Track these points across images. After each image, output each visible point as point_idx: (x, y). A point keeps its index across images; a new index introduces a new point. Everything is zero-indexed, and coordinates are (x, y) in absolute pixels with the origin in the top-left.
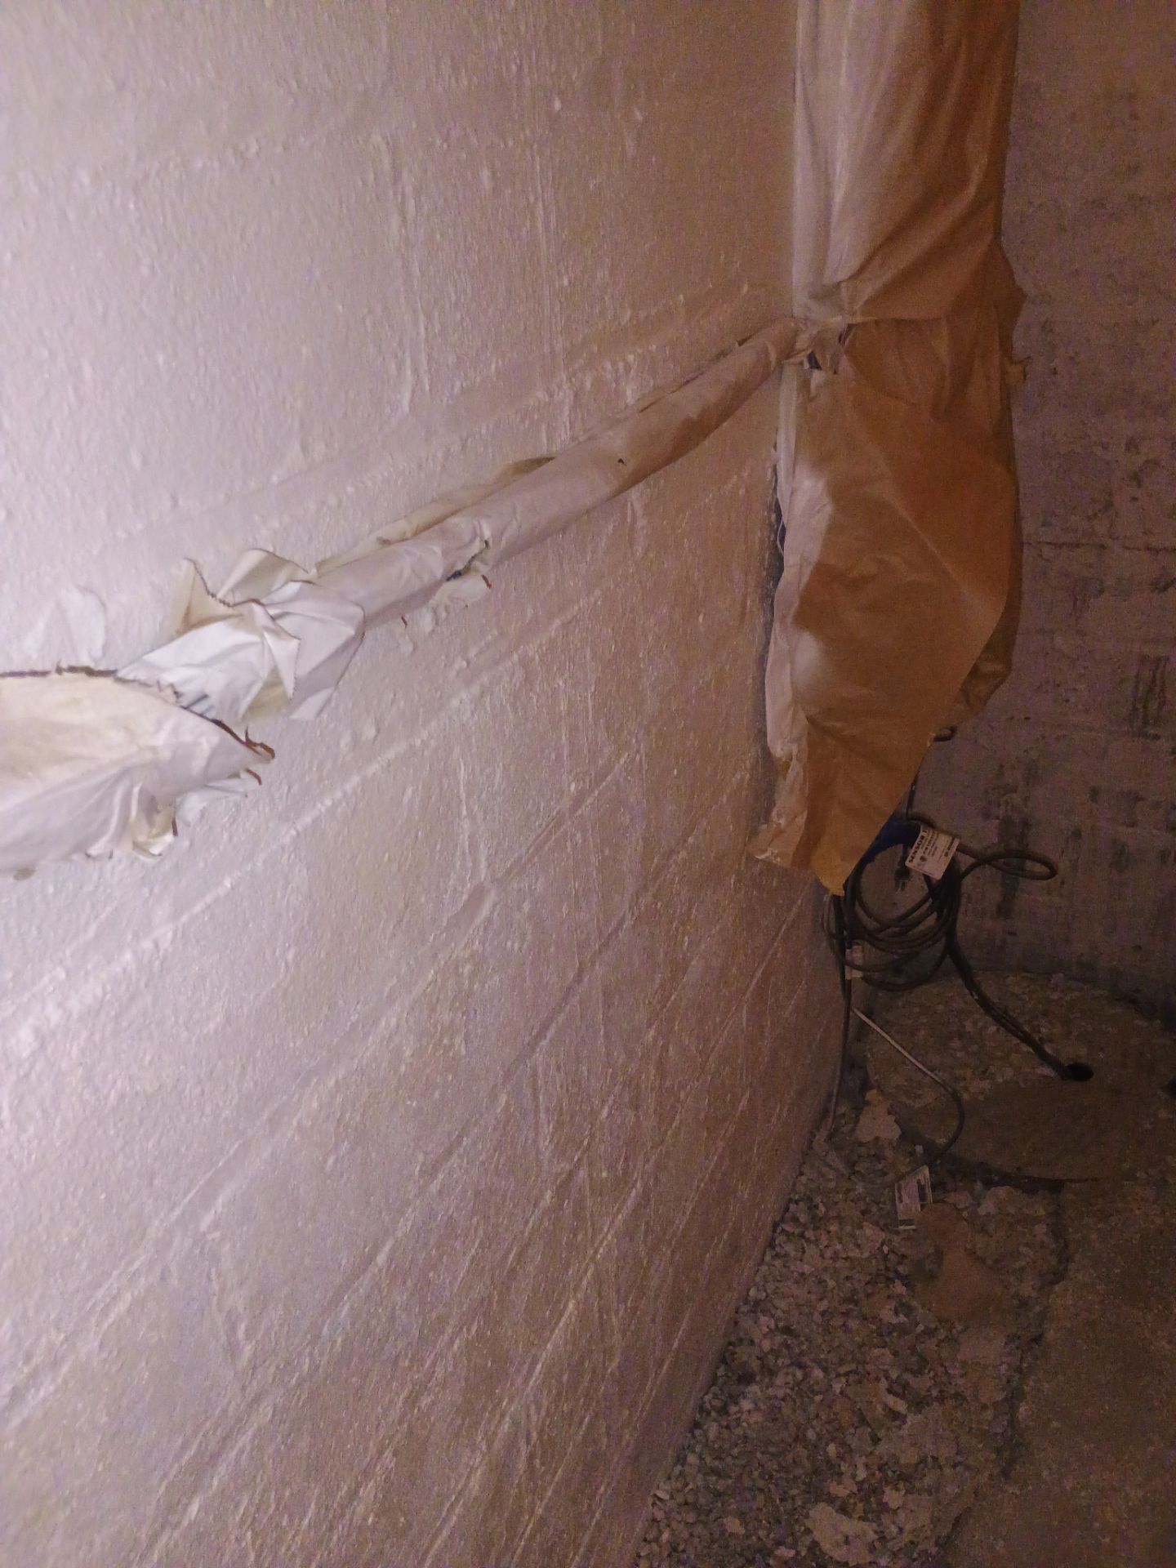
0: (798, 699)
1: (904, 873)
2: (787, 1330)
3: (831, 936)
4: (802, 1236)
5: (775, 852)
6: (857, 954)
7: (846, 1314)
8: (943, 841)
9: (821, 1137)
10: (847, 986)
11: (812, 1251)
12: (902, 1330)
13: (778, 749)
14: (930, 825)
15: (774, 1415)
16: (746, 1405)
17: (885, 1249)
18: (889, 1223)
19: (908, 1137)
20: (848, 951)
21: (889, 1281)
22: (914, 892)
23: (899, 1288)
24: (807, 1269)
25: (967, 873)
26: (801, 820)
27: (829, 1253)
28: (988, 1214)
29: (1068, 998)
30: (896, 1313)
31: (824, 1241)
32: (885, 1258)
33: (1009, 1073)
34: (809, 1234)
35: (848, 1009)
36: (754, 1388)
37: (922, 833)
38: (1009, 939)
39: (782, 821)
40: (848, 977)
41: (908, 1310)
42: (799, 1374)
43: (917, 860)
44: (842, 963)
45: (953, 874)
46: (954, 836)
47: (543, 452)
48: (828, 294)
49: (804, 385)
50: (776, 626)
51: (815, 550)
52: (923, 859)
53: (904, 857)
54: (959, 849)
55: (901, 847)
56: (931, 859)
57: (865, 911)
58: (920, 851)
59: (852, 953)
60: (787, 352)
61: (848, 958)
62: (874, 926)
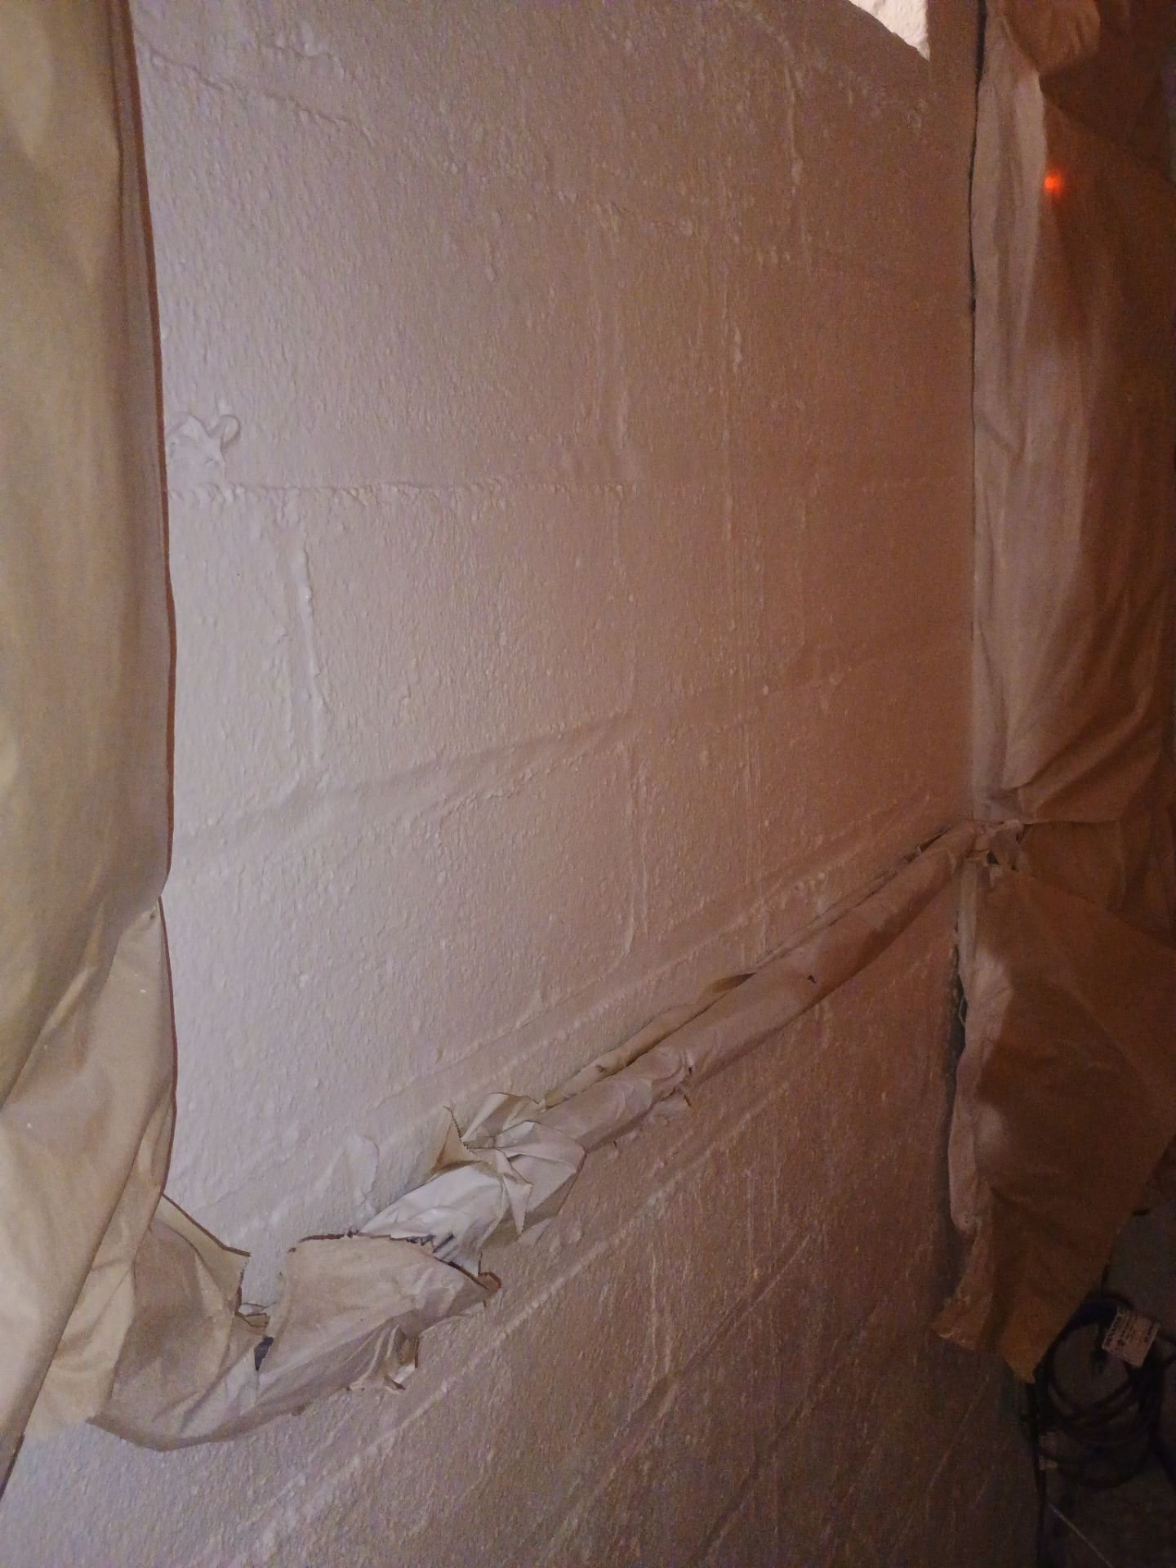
0: (982, 1171)
1: (1101, 1358)
3: (1024, 1420)
5: (959, 1332)
6: (1051, 1442)
8: (1141, 1325)
10: (1041, 1478)
13: (962, 1222)
14: (1128, 1304)
20: (1041, 1438)
22: (1115, 1379)
26: (987, 1298)
35: (1043, 1506)
37: (1119, 1315)
39: (967, 1299)
40: (1042, 1468)
43: (1114, 1343)
44: (1035, 1452)
45: (1155, 1363)
46: (1154, 1320)
47: (742, 969)
48: (1005, 797)
49: (984, 876)
50: (959, 1098)
51: (995, 1030)
52: (1120, 1343)
53: (1100, 1339)
54: (1160, 1334)
55: (1097, 1328)
56: (1130, 1343)
57: (1059, 1392)
58: (1118, 1334)
59: (1045, 1440)
60: (967, 853)
61: (1041, 1445)
62: (1068, 1411)
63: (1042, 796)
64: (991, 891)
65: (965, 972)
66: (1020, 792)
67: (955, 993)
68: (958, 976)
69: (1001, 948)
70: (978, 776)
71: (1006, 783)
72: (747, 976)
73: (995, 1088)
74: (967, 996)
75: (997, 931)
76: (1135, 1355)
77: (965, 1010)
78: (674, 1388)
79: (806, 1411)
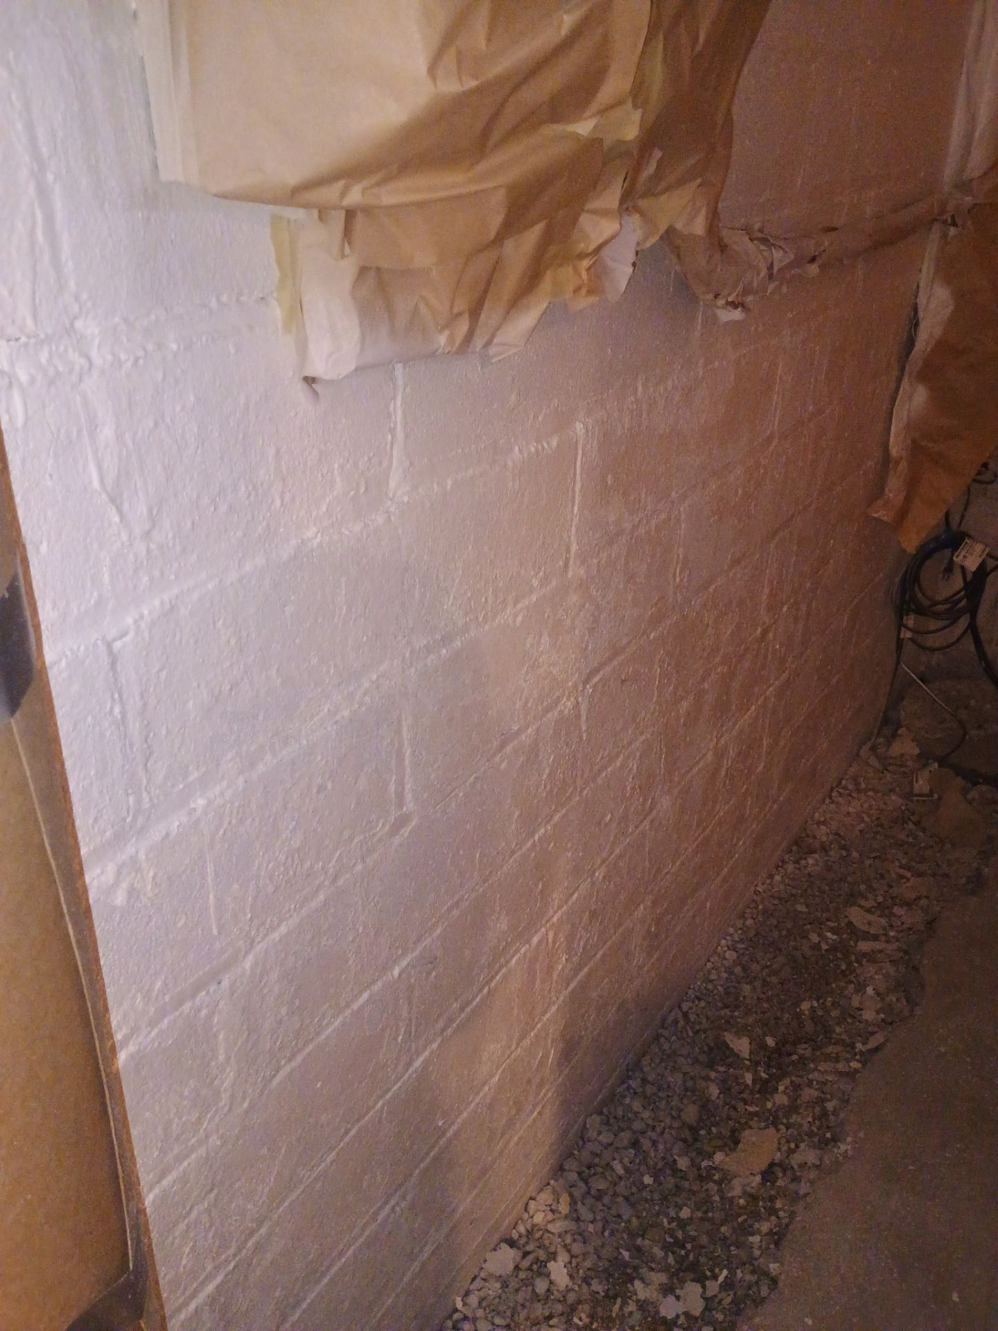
0: (909, 426)
2: (837, 834)
3: (896, 607)
4: (850, 795)
5: (883, 514)
6: (910, 621)
7: (878, 832)
8: (979, 548)
9: (866, 748)
10: (900, 643)
11: (854, 803)
12: (912, 845)
13: (894, 451)
14: (970, 537)
15: (829, 869)
16: (811, 861)
17: (903, 808)
18: (909, 796)
19: (924, 757)
20: (905, 618)
21: (904, 822)
22: (957, 582)
23: (911, 826)
24: (851, 810)
25: (991, 572)
27: (866, 806)
28: (973, 799)
30: (908, 836)
31: (864, 799)
32: (903, 812)
34: (854, 794)
35: (898, 662)
36: (816, 856)
37: (966, 541)
39: (890, 495)
40: (902, 636)
41: (915, 837)
42: (845, 854)
43: (961, 557)
44: (900, 625)
45: (982, 573)
46: (987, 545)
47: (834, 224)
48: (964, 185)
49: (945, 235)
50: (906, 380)
51: (938, 332)
52: (965, 557)
53: (953, 555)
54: (988, 555)
55: (950, 550)
56: (970, 558)
57: (920, 589)
58: (963, 553)
59: (907, 619)
60: (943, 212)
61: (904, 622)
62: (926, 603)
63: (988, 185)
64: (947, 244)
65: (922, 300)
66: (975, 181)
67: (913, 313)
68: (917, 304)
69: (950, 279)
71: (967, 177)
72: (837, 229)
73: (928, 374)
74: (921, 314)
75: (948, 270)
76: (972, 564)
77: (917, 325)
78: (775, 441)
79: (813, 506)
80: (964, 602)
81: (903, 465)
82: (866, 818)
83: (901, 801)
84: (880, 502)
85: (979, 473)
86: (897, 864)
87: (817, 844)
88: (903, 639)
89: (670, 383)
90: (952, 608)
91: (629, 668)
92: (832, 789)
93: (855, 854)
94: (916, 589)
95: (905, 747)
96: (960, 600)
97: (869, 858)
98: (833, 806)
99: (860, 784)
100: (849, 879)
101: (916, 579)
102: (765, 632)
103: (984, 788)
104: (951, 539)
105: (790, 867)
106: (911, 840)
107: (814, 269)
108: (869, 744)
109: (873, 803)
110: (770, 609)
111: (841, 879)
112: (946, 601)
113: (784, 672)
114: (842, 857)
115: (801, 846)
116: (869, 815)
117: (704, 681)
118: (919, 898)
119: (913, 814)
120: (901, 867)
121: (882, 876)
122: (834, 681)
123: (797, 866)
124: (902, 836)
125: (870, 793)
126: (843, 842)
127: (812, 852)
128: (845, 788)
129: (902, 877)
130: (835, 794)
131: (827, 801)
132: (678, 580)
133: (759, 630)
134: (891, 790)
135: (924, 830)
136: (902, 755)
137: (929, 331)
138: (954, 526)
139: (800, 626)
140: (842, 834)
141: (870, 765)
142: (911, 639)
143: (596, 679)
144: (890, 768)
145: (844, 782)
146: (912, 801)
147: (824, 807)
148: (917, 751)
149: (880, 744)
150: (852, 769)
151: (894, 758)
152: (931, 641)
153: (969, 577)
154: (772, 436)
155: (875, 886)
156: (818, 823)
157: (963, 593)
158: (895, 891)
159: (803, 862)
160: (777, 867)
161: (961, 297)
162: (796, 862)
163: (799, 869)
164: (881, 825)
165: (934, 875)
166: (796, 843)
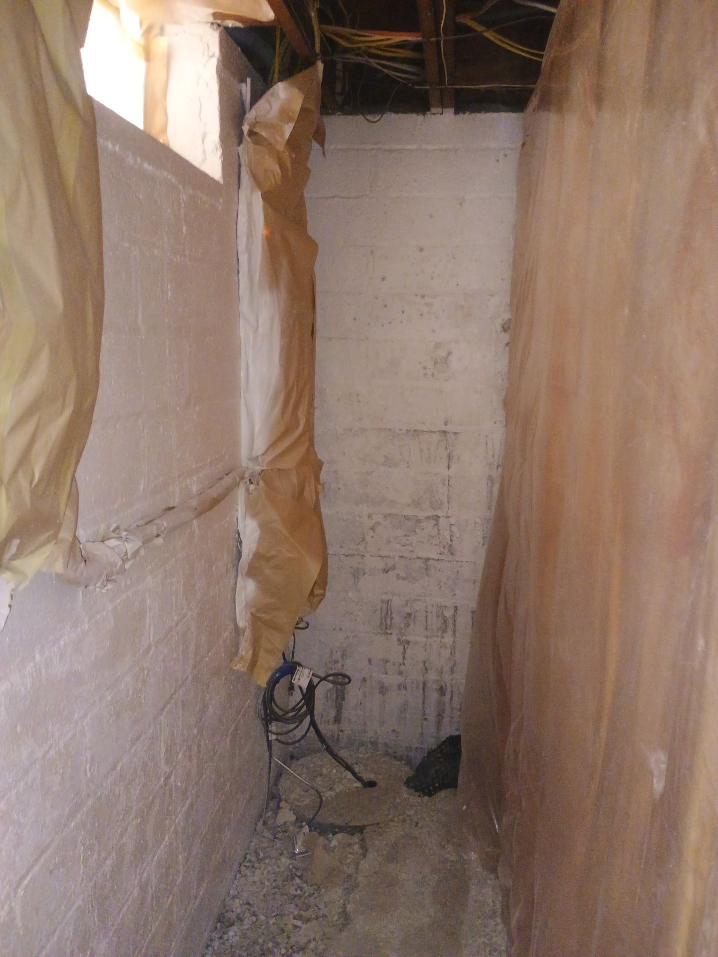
0: (248, 606)
1: (291, 687)
2: (248, 903)
3: (263, 719)
4: (253, 866)
5: (240, 667)
6: (273, 727)
7: (274, 894)
8: (306, 671)
9: (260, 824)
10: (269, 743)
11: (257, 871)
12: (300, 897)
13: (241, 623)
14: (300, 665)
15: (244, 936)
16: (231, 934)
17: (291, 867)
18: (293, 856)
19: (299, 820)
20: (270, 726)
21: (293, 879)
22: (297, 696)
23: (298, 881)
24: (256, 879)
25: (317, 685)
26: (250, 652)
27: (265, 872)
28: (335, 847)
29: (366, 756)
30: (296, 890)
31: (263, 866)
32: (291, 870)
33: (341, 787)
34: (256, 865)
35: (271, 757)
36: (235, 928)
37: (298, 668)
38: (341, 733)
39: (243, 653)
40: (270, 739)
41: (301, 889)
42: (254, 919)
43: (296, 680)
44: (267, 731)
45: (311, 687)
46: (311, 670)
47: (172, 505)
48: (254, 459)
49: (247, 490)
50: (240, 577)
51: (254, 547)
52: (299, 679)
53: (292, 679)
54: (313, 675)
55: (290, 675)
56: (302, 679)
57: (276, 705)
58: (298, 677)
59: (271, 727)
60: (242, 478)
61: (270, 729)
62: (280, 713)
63: (268, 458)
64: (250, 494)
65: (241, 528)
66: (259, 457)
67: (237, 536)
68: (238, 530)
69: (255, 515)
70: (244, 452)
71: (255, 454)
72: (174, 508)
73: (253, 572)
74: (242, 536)
75: (253, 510)
76: (304, 683)
77: (241, 542)
78: (153, 648)
79: (190, 678)
80: (305, 708)
81: (248, 632)
82: (267, 884)
83: (289, 861)
84: (236, 659)
85: (297, 624)
86: (292, 916)
87: (233, 916)
88: (271, 741)
89: (62, 642)
90: (297, 714)
91: (55, 859)
92: (241, 865)
93: (263, 918)
94: (273, 704)
95: (286, 816)
96: (302, 707)
97: (272, 917)
98: (243, 879)
99: (259, 855)
100: (261, 941)
101: (272, 699)
102: (167, 778)
103: (340, 836)
104: (289, 668)
105: (216, 944)
106: (299, 892)
107: (159, 541)
108: (262, 821)
109: (270, 868)
110: (168, 761)
111: (254, 943)
112: (293, 709)
113: (188, 798)
114: (254, 923)
115: (223, 922)
116: (269, 881)
117: (122, 837)
118: (309, 941)
119: (297, 869)
120: (294, 918)
121: (283, 931)
122: (227, 787)
123: (221, 941)
124: (293, 891)
125: (267, 861)
126: (252, 909)
127: (232, 925)
128: (250, 861)
129: (296, 927)
130: (243, 868)
131: (238, 876)
132: (89, 775)
133: (162, 779)
134: (281, 854)
135: (306, 882)
136: (285, 823)
137: (249, 547)
138: (289, 659)
139: (195, 761)
140: (251, 902)
141: (264, 837)
142: (277, 740)
143: (26, 882)
144: (279, 835)
145: (248, 856)
146: (295, 859)
147: (236, 882)
148: (294, 818)
149: (269, 817)
150: (253, 844)
151: (279, 827)
152: (289, 738)
153: (305, 691)
154: (149, 647)
155: (279, 941)
156: (234, 897)
157: (303, 701)
158: (293, 940)
159: (225, 937)
160: (208, 946)
161: (263, 526)
162: (221, 938)
163: (223, 944)
164: (277, 887)
165: (317, 918)
166: (219, 921)
